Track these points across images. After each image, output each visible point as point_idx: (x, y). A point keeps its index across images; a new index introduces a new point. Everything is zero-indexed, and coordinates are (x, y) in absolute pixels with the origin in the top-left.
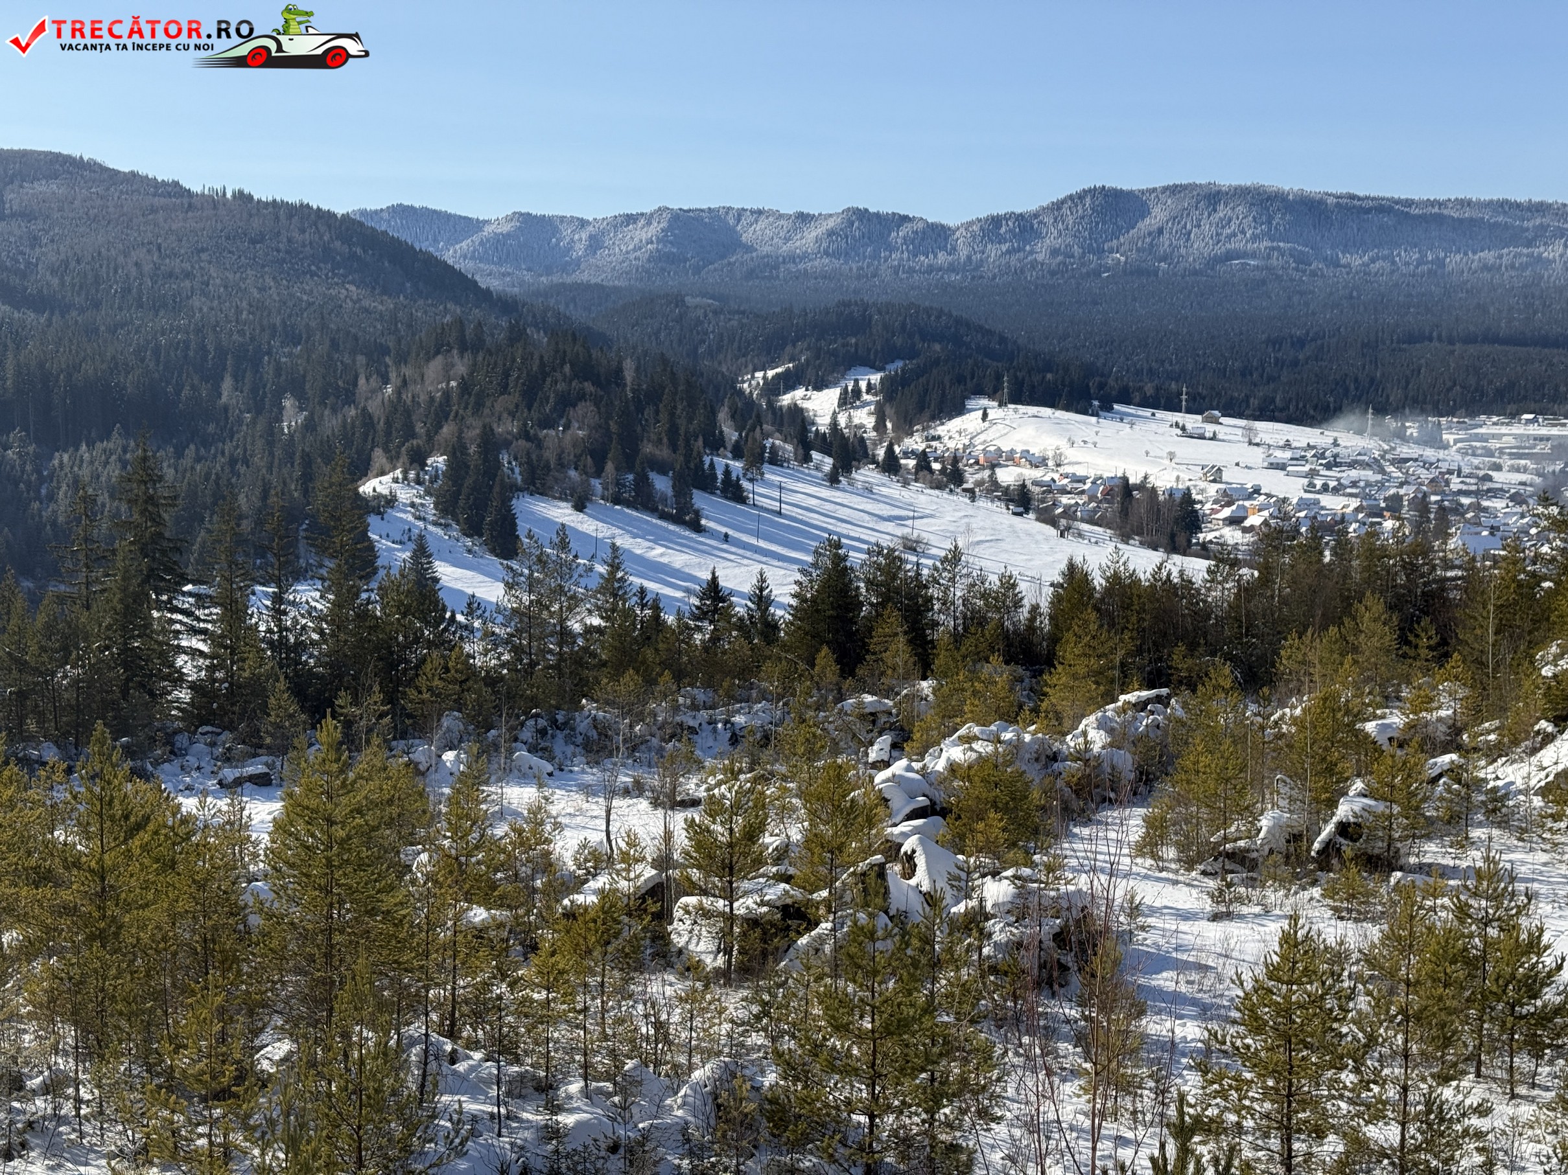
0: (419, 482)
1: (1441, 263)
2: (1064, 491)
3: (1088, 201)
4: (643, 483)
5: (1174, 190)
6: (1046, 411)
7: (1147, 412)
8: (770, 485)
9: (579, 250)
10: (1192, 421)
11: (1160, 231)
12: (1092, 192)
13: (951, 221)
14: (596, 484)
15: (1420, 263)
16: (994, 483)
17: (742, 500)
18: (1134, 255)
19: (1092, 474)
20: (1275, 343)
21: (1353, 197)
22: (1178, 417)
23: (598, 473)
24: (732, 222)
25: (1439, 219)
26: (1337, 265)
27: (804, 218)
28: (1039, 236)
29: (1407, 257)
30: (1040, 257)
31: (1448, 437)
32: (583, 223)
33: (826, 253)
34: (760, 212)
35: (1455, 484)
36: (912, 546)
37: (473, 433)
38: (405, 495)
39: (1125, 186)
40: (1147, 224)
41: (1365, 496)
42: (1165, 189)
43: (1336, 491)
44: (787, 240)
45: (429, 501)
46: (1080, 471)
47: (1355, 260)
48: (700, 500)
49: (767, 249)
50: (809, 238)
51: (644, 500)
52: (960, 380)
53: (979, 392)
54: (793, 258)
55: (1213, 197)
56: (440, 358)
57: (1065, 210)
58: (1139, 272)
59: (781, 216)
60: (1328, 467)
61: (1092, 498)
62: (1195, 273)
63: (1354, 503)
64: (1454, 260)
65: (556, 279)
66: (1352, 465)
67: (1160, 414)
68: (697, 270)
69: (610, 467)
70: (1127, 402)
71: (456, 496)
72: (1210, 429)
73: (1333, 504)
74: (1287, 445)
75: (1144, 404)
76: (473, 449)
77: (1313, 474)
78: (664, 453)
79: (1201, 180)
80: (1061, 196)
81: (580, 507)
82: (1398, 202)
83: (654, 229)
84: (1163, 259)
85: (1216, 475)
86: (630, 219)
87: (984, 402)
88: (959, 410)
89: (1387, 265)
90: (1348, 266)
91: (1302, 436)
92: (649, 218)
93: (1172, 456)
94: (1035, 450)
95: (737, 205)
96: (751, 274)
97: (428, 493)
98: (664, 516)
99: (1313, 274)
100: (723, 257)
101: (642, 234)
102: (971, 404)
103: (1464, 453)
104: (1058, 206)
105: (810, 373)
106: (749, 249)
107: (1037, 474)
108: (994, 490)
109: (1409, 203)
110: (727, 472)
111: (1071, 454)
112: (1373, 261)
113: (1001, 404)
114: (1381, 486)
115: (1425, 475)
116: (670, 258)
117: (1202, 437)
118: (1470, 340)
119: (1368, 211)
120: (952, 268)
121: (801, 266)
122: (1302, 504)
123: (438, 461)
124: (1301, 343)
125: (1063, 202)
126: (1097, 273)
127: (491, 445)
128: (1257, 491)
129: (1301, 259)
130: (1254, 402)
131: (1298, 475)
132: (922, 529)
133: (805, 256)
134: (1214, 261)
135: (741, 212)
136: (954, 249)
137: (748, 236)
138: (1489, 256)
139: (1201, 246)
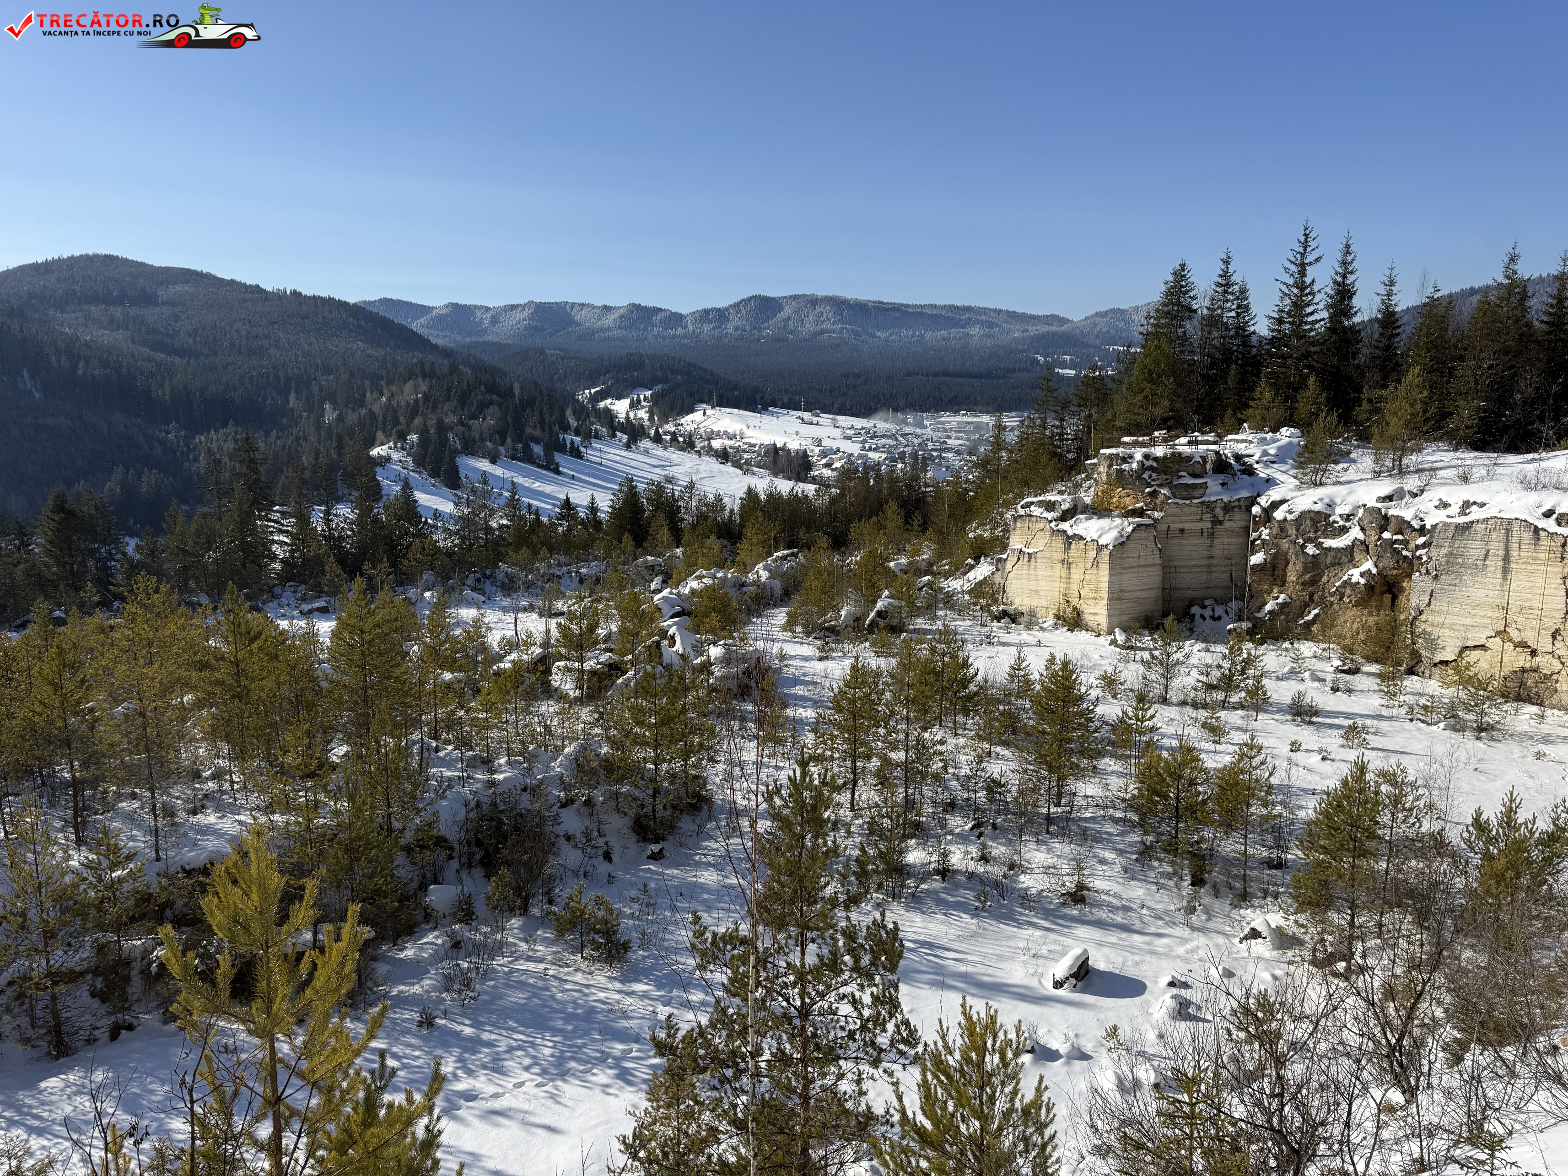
0: (403, 449)
1: (922, 336)
2: (745, 451)
3: (753, 302)
4: (527, 449)
5: (795, 297)
6: (735, 411)
7: (785, 411)
8: (595, 449)
9: (486, 323)
10: (807, 416)
11: (789, 318)
12: (754, 297)
13: (684, 312)
14: (502, 449)
15: (913, 336)
16: (710, 448)
17: (581, 458)
18: (776, 331)
19: (758, 442)
20: (846, 376)
21: (881, 303)
22: (800, 414)
23: (503, 443)
24: (568, 310)
25: (921, 314)
26: (874, 337)
27: (607, 309)
28: (729, 320)
29: (906, 333)
30: (729, 331)
31: (927, 423)
32: (487, 309)
33: (620, 327)
34: (583, 305)
35: (930, 445)
36: (670, 480)
37: (432, 422)
38: (395, 456)
39: (771, 295)
40: (782, 315)
41: (888, 452)
42: (791, 297)
43: (875, 450)
44: (598, 319)
45: (409, 459)
46: (753, 441)
47: (882, 335)
48: (558, 457)
49: (588, 325)
50: (610, 320)
51: (528, 457)
52: (691, 394)
53: (702, 401)
54: (602, 330)
55: (814, 301)
56: (411, 382)
57: (742, 307)
58: (779, 340)
59: (595, 307)
60: (872, 438)
61: (759, 455)
62: (806, 340)
63: (884, 456)
64: (929, 335)
65: (474, 339)
66: (883, 437)
67: (791, 412)
68: (551, 336)
69: (509, 440)
70: (775, 406)
71: (424, 457)
72: (815, 419)
73: (874, 456)
74: (852, 428)
75: (783, 407)
76: (432, 431)
77: (864, 441)
78: (538, 433)
79: (808, 292)
80: (739, 300)
81: (493, 462)
82: (903, 305)
83: (527, 313)
84: (791, 333)
85: (818, 442)
86: (513, 307)
87: (704, 406)
88: (692, 410)
89: (897, 337)
90: (879, 337)
91: (860, 423)
92: (523, 307)
93: (797, 433)
94: (730, 431)
95: (571, 301)
96: (580, 338)
97: (409, 454)
98: (539, 466)
99: (863, 341)
100: (564, 328)
101: (520, 315)
102: (697, 407)
103: (934, 430)
104: (738, 304)
105: (614, 391)
106: (578, 324)
107: (731, 443)
108: (710, 451)
109: (907, 306)
110: (572, 443)
111: (748, 433)
112: (891, 335)
113: (713, 407)
114: (896, 447)
115: (916, 441)
116: (536, 329)
117: (811, 424)
118: (936, 375)
119: (889, 310)
120: (685, 336)
121: (607, 334)
122: (860, 456)
123: (414, 437)
124: (858, 376)
125: (740, 302)
126: (758, 340)
127: (442, 429)
128: (838, 450)
129: (857, 334)
130: (836, 406)
131: (857, 442)
132: (675, 471)
133: (608, 329)
134: (816, 334)
135: (573, 305)
136: (686, 326)
137: (577, 318)
138: (944, 333)
139: (809, 326)
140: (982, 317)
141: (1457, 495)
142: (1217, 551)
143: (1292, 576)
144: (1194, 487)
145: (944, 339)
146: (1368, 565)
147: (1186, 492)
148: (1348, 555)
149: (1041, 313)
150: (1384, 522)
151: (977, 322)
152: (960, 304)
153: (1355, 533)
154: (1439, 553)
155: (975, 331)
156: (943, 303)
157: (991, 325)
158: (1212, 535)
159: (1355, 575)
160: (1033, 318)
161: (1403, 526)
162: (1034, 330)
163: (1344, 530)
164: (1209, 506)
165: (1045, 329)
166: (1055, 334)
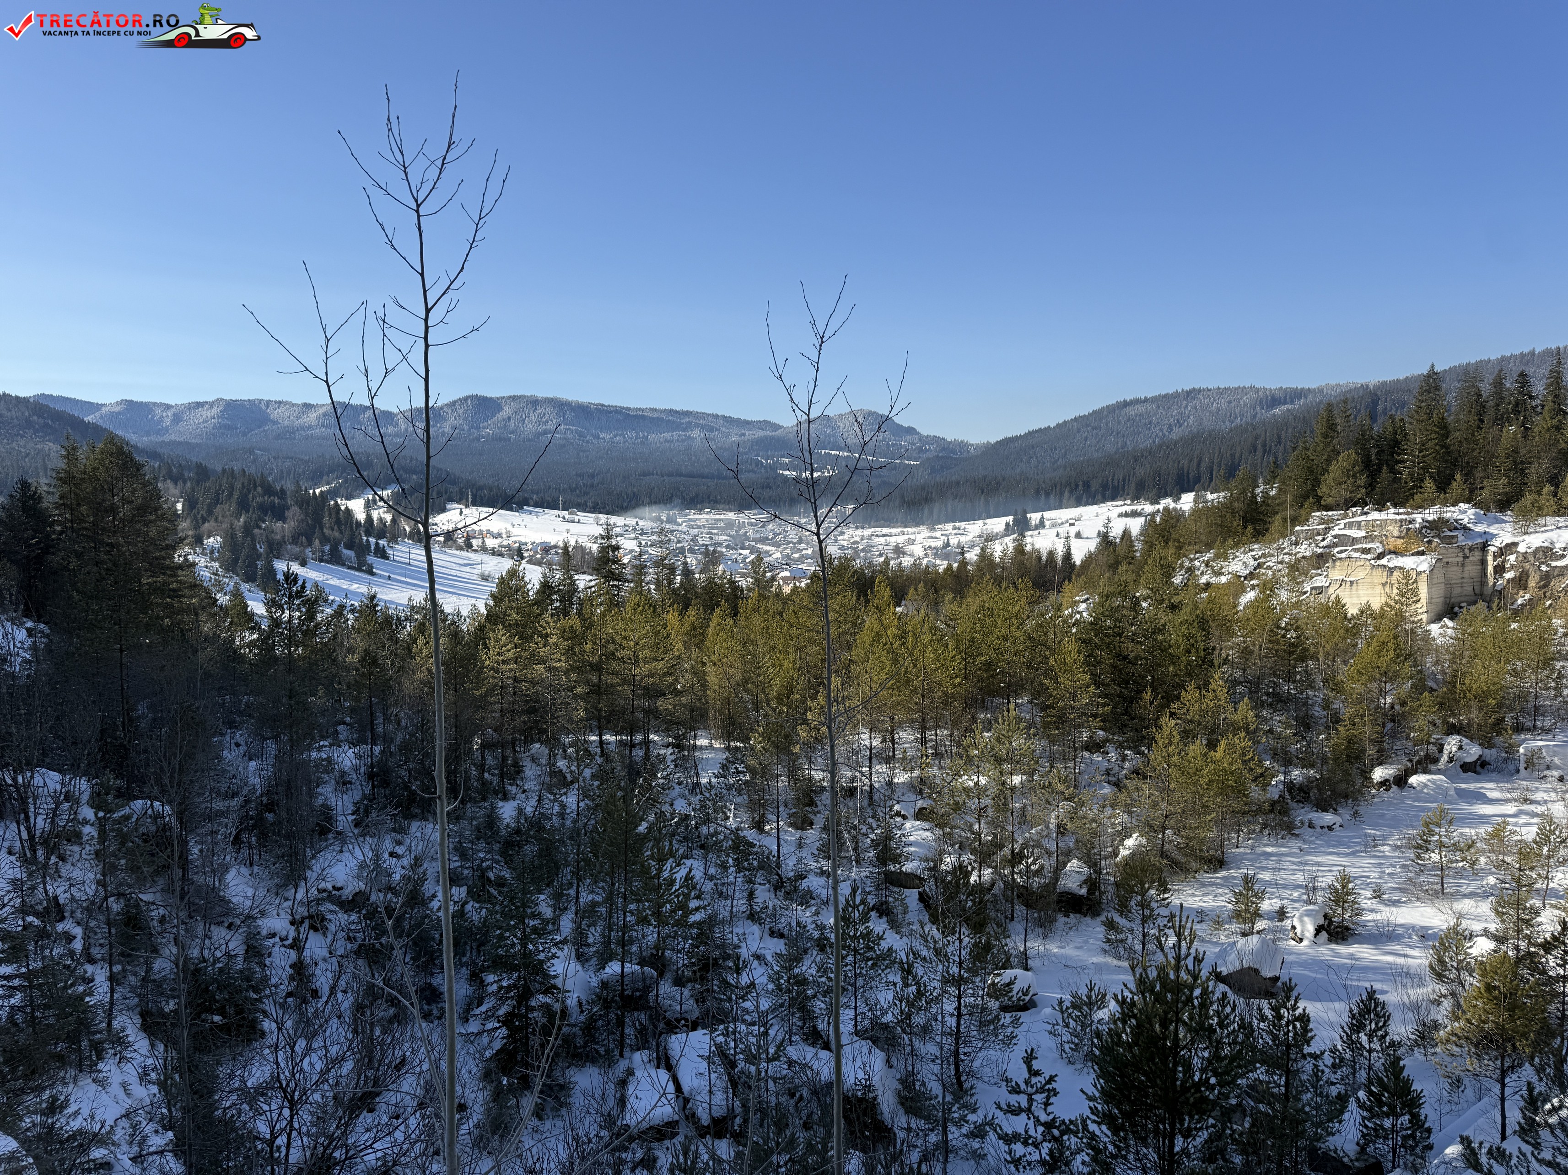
0: (204, 553)
1: (646, 438)
3: (469, 402)
4: (335, 552)
5: (514, 398)
7: (541, 510)
9: (167, 422)
10: (565, 514)
11: (509, 419)
12: (471, 397)
13: (395, 410)
14: (308, 552)
15: (637, 437)
17: (387, 558)
18: (497, 430)
19: (530, 541)
20: (581, 475)
21: (602, 405)
22: (557, 512)
23: (308, 546)
24: (263, 407)
25: (643, 417)
26: (599, 438)
27: (307, 406)
28: (444, 419)
29: (630, 435)
30: (446, 430)
32: (168, 407)
33: (323, 425)
34: (280, 402)
35: (701, 541)
39: (489, 395)
40: (501, 415)
42: (509, 397)
43: (652, 546)
44: (298, 418)
45: (216, 565)
47: (607, 436)
49: (286, 423)
50: (312, 417)
51: (335, 558)
54: (303, 428)
55: (535, 402)
57: (457, 406)
58: (500, 439)
59: (294, 405)
60: (641, 535)
61: (536, 553)
62: (529, 440)
64: (652, 437)
65: (153, 438)
66: (651, 533)
68: (244, 434)
69: (317, 542)
70: (528, 505)
73: (655, 551)
74: (617, 525)
75: (536, 505)
76: (237, 533)
77: (637, 538)
79: (528, 394)
80: (455, 399)
81: (303, 564)
82: (623, 408)
83: (215, 410)
84: (512, 432)
86: (199, 405)
87: (457, 505)
89: (622, 440)
90: (603, 438)
91: (620, 520)
92: (211, 405)
94: (493, 530)
95: (266, 398)
96: (278, 437)
98: (350, 568)
99: (588, 442)
100: (260, 427)
101: (207, 413)
103: (689, 527)
104: (453, 404)
106: (275, 422)
109: (628, 409)
110: (377, 545)
111: (515, 531)
112: (615, 436)
113: (467, 506)
115: (685, 537)
116: (227, 427)
117: (573, 522)
118: (670, 475)
119: (611, 412)
120: (397, 435)
121: (309, 432)
122: (642, 552)
124: (592, 476)
125: (456, 402)
126: (478, 439)
129: (581, 435)
131: (630, 539)
133: (310, 427)
134: (539, 435)
135: (268, 403)
136: (397, 425)
137: (274, 416)
138: (667, 435)
139: (531, 426)
140: (701, 421)
142: (1466, 575)
143: (1532, 584)
144: (1453, 537)
145: (666, 441)
147: (1450, 540)
149: (754, 419)
151: (697, 425)
152: (679, 409)
155: (696, 434)
156: (663, 407)
157: (711, 429)
158: (1463, 565)
160: (747, 423)
162: (751, 434)
164: (1461, 548)
165: (761, 434)
166: (772, 438)
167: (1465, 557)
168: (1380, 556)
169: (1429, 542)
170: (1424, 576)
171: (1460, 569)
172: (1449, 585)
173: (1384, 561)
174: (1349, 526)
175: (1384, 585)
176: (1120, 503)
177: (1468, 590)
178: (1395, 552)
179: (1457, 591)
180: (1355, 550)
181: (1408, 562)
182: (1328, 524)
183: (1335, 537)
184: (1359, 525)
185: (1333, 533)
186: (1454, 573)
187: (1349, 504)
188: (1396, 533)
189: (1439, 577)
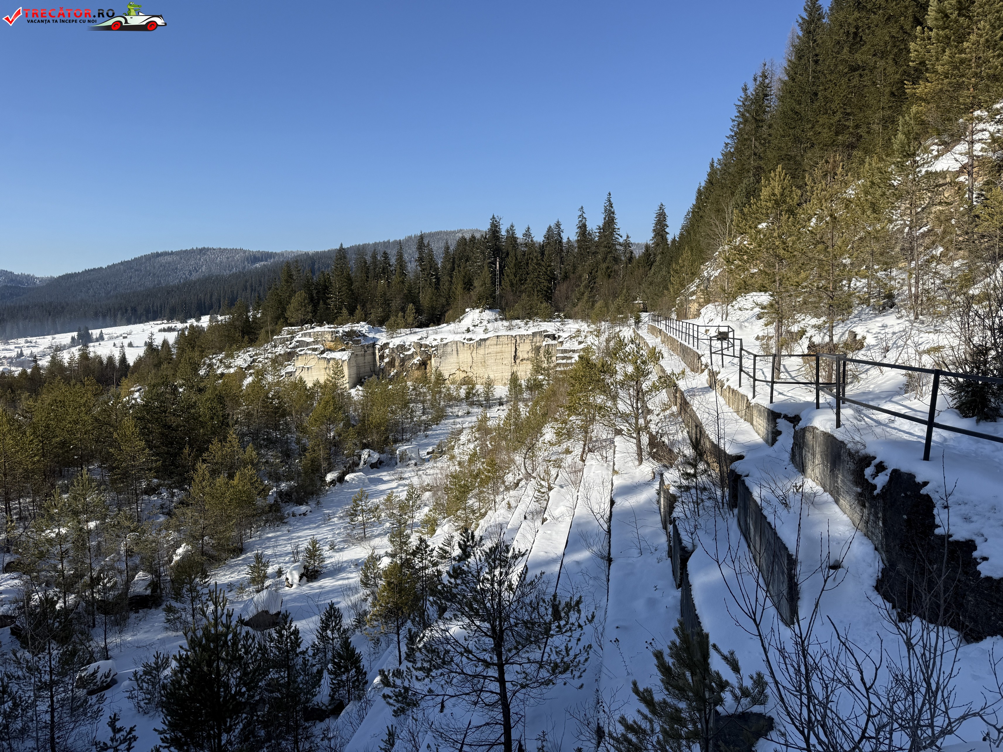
141: (438, 337)
142: (366, 361)
143: (397, 364)
144: (358, 340)
146: (419, 358)
147: (357, 342)
148: (412, 356)
150: (421, 346)
153: (413, 350)
154: (440, 352)
158: (364, 356)
159: (415, 361)
161: (426, 346)
163: (409, 349)
164: (363, 346)
167: (365, 351)
168: (322, 352)
169: (347, 344)
170: (346, 363)
171: (363, 358)
172: (358, 367)
173: (324, 355)
174: (305, 335)
175: (326, 369)
176: (159, 322)
177: (368, 369)
178: (330, 350)
179: (362, 370)
180: (309, 349)
181: (337, 355)
182: (293, 334)
183: (297, 342)
184: (310, 335)
185: (296, 339)
186: (361, 360)
187: (303, 322)
188: (330, 339)
189: (353, 363)
